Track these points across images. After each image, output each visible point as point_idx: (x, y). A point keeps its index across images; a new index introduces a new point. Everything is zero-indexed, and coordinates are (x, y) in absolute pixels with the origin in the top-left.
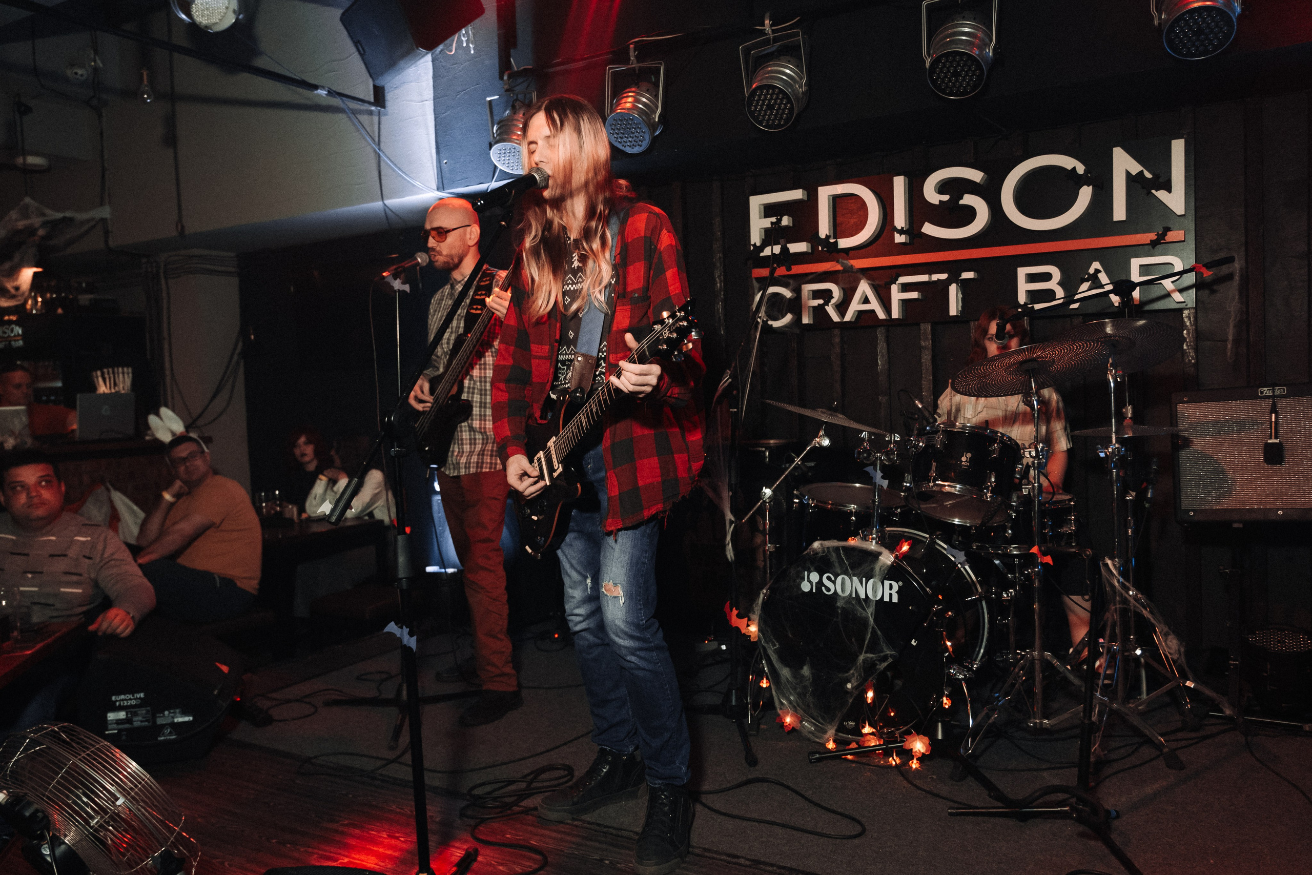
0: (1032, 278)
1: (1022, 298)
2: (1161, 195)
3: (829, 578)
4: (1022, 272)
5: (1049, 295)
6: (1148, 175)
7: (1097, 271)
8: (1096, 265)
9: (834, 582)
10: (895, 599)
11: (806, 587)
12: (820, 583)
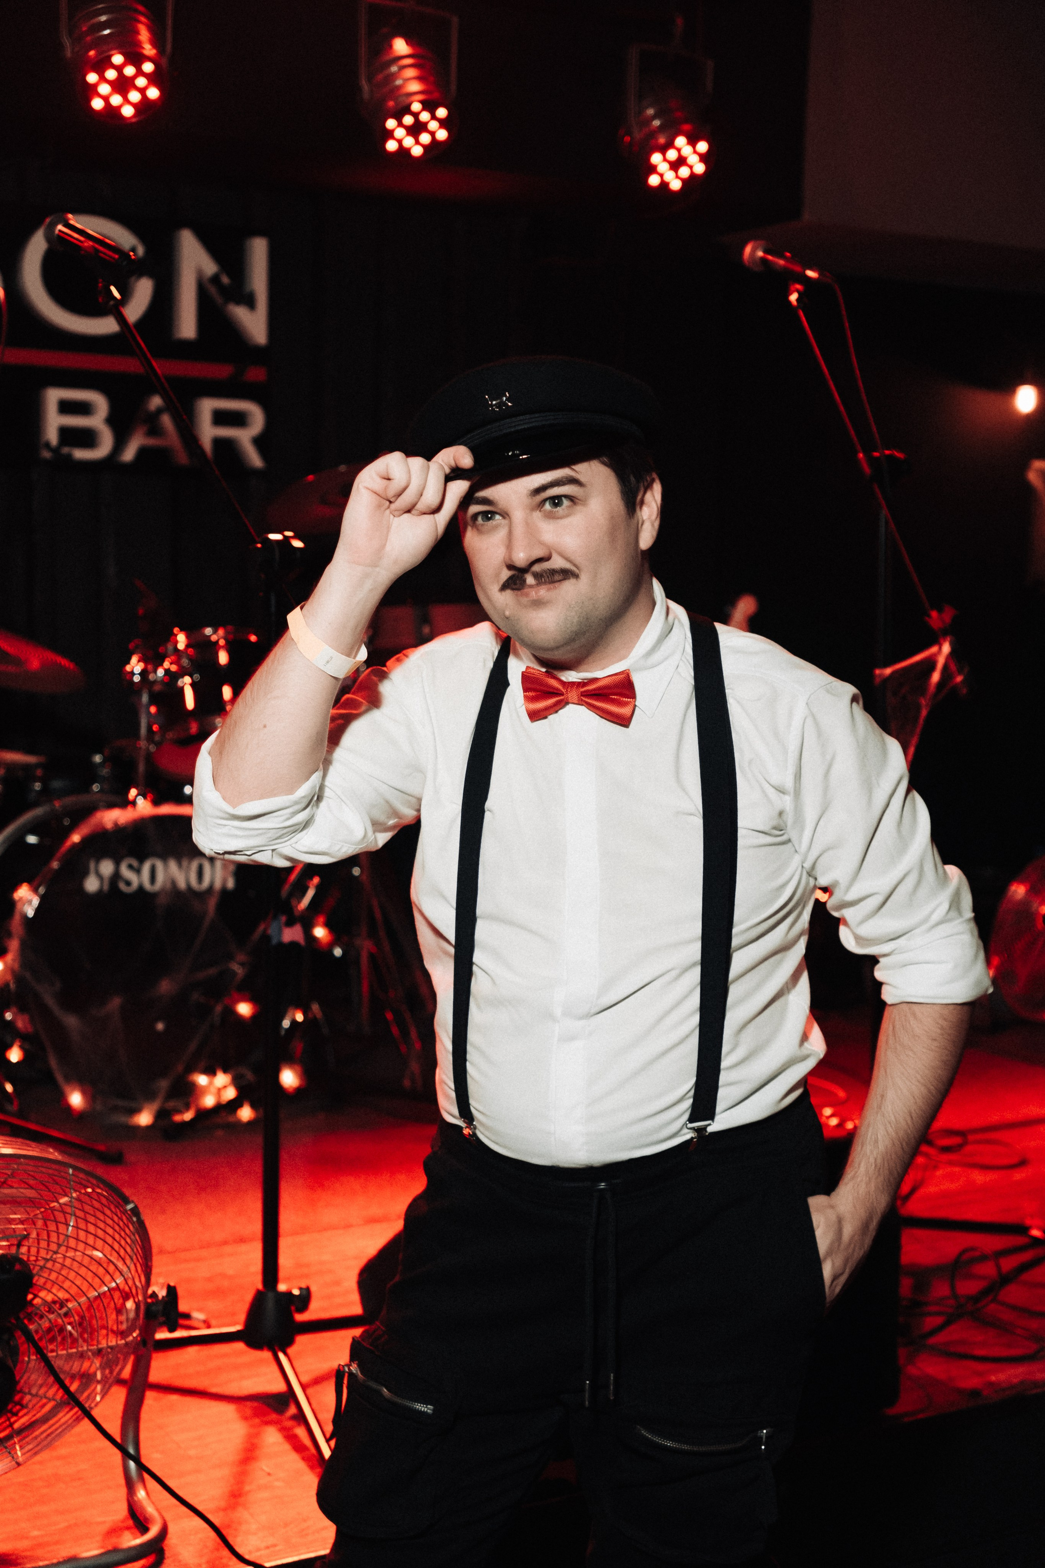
0: (66, 407)
1: (52, 435)
2: (240, 313)
3: (130, 867)
4: (54, 396)
5: (87, 438)
6: (225, 280)
7: (159, 411)
8: (156, 402)
9: (138, 871)
10: (231, 884)
11: (92, 885)
12: (116, 876)
